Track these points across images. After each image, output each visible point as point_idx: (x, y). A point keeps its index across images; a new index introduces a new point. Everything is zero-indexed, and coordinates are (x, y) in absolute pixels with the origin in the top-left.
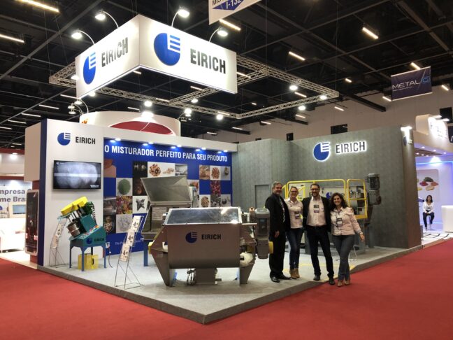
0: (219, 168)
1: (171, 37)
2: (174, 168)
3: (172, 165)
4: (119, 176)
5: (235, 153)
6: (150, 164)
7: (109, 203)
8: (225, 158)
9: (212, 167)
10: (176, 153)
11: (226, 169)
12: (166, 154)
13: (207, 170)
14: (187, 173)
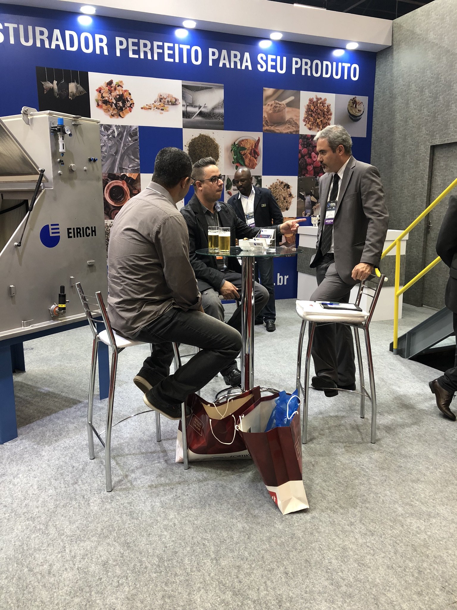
0: (330, 98)
2: (179, 96)
3: (172, 87)
5: (386, 50)
6: (97, 79)
9: (306, 96)
10: (185, 47)
11: (354, 102)
12: (150, 50)
13: (289, 105)
14: (222, 111)
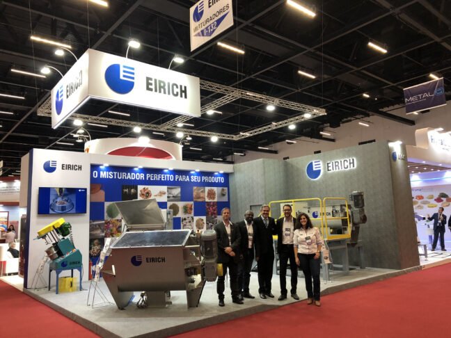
0: (215, 189)
1: (124, 67)
2: (166, 191)
3: (164, 188)
4: (107, 200)
5: (232, 173)
6: (140, 188)
7: (97, 226)
8: (222, 180)
9: (207, 189)
10: (168, 176)
11: (223, 190)
12: (157, 177)
13: (202, 192)
14: (180, 195)
